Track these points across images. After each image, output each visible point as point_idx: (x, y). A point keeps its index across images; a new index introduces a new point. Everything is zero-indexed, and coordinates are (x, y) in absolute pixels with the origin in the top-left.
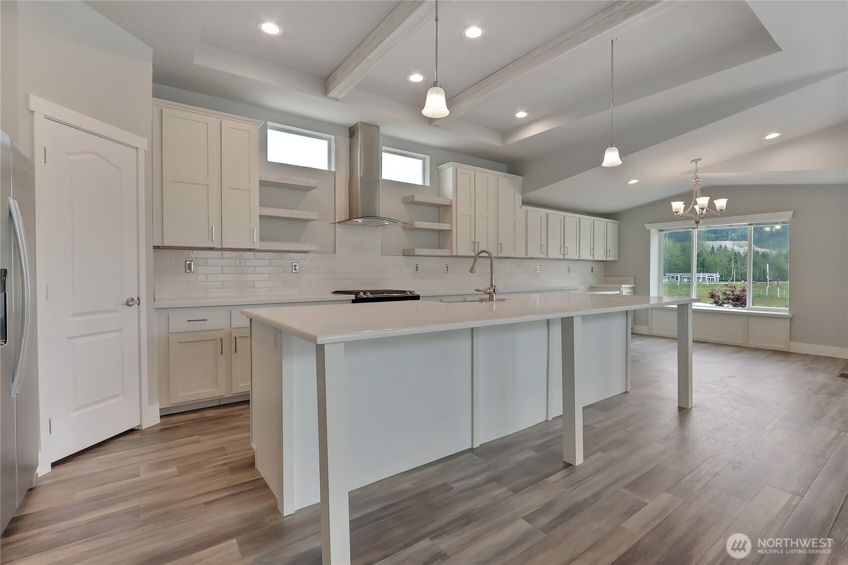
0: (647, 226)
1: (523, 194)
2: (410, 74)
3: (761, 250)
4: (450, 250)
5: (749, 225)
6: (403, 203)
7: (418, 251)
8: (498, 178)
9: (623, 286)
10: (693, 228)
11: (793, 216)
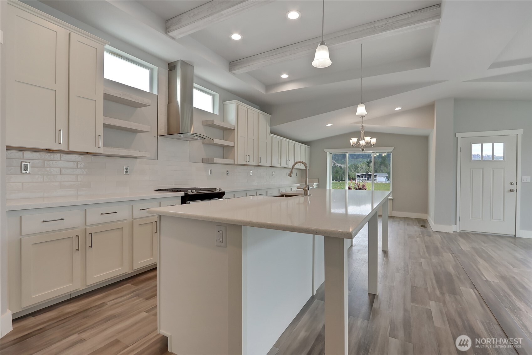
0: (326, 150)
1: (271, 125)
2: (232, 33)
3: (339, 165)
4: (233, 160)
5: (373, 152)
6: (203, 125)
7: (217, 160)
8: (259, 114)
9: (315, 184)
10: (347, 153)
11: (394, 149)
